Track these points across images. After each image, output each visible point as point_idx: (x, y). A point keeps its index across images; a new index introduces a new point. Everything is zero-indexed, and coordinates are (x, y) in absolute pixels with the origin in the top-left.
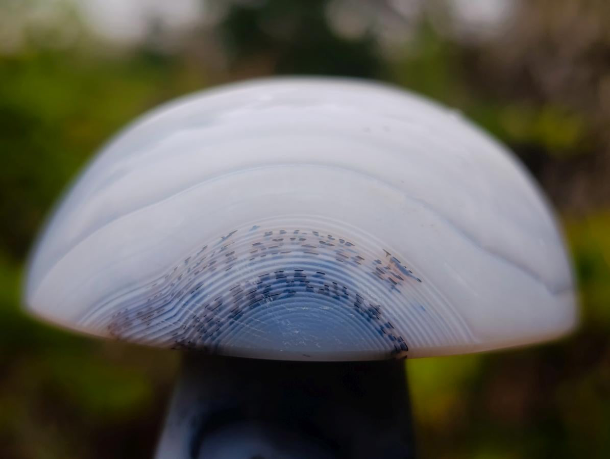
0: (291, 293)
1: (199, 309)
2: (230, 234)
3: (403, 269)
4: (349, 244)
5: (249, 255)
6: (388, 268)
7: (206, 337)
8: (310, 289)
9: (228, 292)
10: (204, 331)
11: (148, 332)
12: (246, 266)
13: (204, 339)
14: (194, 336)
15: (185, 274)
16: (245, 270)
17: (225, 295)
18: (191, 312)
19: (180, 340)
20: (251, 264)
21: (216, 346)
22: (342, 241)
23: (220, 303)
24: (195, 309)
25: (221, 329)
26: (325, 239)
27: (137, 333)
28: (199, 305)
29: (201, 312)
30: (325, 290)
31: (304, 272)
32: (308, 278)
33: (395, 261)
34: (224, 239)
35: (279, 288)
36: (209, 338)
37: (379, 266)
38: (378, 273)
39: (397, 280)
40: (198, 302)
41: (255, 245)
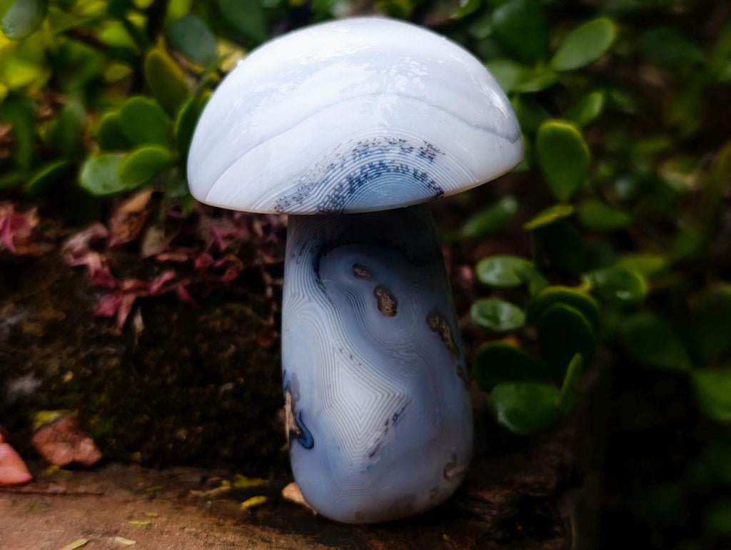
0: (379, 174)
1: (331, 191)
2: (339, 146)
3: (435, 150)
4: (404, 141)
5: (352, 157)
6: (427, 150)
7: (337, 205)
8: (389, 171)
9: (345, 180)
10: (335, 202)
11: (301, 208)
12: (351, 164)
13: (336, 207)
14: (331, 206)
15: (317, 172)
16: (352, 166)
17: (343, 181)
18: (326, 193)
19: (322, 209)
20: (354, 162)
21: (343, 209)
22: (400, 140)
23: (341, 186)
24: (328, 191)
25: (345, 200)
26: (392, 141)
27: (296, 208)
28: (329, 189)
29: (332, 192)
30: (397, 170)
31: (384, 162)
32: (387, 165)
33: (430, 146)
34: (335, 149)
35: (372, 173)
36: (339, 206)
37: (422, 150)
38: (423, 154)
39: (433, 156)
40: (329, 187)
41: (354, 151)
